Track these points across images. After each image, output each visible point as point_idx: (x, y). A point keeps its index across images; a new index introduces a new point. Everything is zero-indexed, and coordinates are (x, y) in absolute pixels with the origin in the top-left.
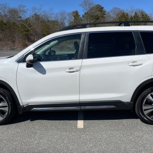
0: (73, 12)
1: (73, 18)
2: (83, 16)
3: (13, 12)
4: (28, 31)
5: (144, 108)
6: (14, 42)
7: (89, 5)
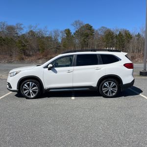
0: (66, 30)
1: (66, 35)
2: (75, 34)
3: (11, 29)
4: (24, 46)
5: (103, 89)
6: (11, 55)
7: (80, 25)
